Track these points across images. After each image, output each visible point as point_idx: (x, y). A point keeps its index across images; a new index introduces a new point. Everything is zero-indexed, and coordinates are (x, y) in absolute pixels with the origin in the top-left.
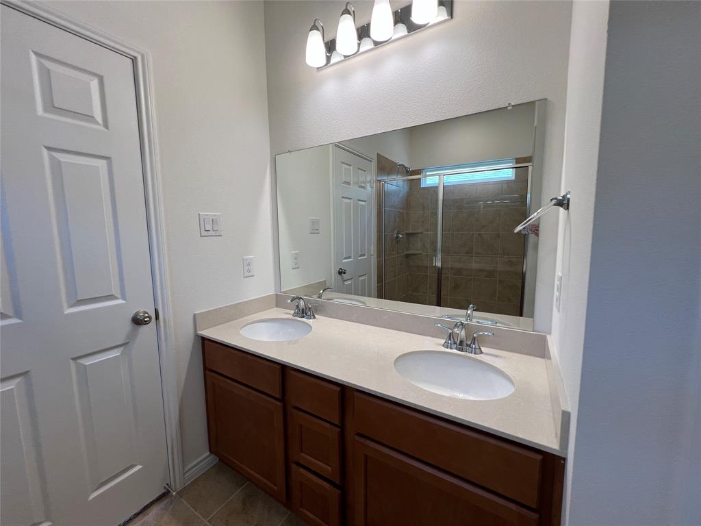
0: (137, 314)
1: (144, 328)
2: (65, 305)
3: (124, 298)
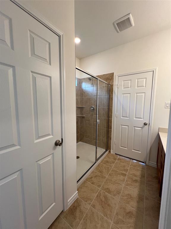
0: (145, 123)
1: (146, 126)
2: (134, 117)
3: (143, 119)
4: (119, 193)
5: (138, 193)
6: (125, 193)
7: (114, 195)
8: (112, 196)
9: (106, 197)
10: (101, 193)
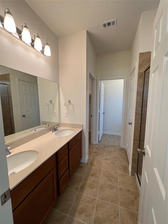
4: (101, 188)
5: (83, 192)
6: (95, 188)
7: (104, 184)
8: (106, 183)
9: (111, 181)
10: (115, 183)
